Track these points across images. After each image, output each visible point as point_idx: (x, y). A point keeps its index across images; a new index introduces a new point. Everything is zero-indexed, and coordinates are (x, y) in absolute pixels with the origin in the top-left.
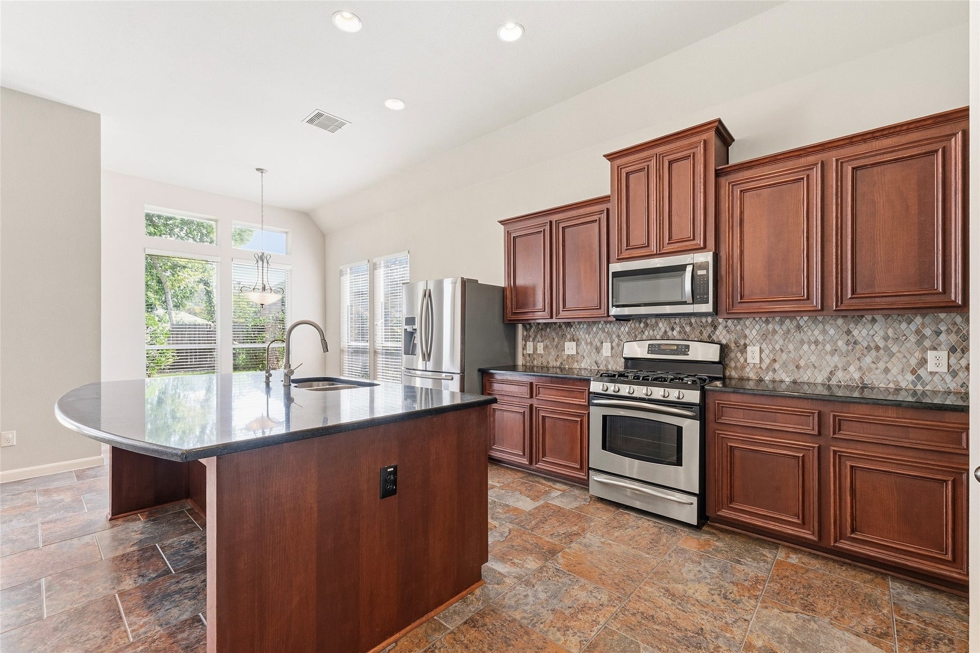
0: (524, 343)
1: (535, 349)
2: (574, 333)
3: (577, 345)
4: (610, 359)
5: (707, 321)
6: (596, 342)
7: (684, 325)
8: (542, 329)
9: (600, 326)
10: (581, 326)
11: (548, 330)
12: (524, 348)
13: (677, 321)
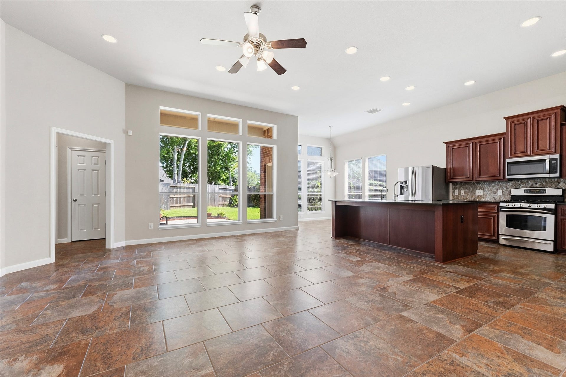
0: (453, 190)
1: (460, 193)
2: (482, 186)
3: (483, 191)
4: (502, 196)
5: (554, 180)
6: (494, 189)
7: (542, 182)
8: (463, 185)
9: (496, 183)
10: (486, 183)
11: (467, 185)
12: (453, 192)
13: (539, 180)
